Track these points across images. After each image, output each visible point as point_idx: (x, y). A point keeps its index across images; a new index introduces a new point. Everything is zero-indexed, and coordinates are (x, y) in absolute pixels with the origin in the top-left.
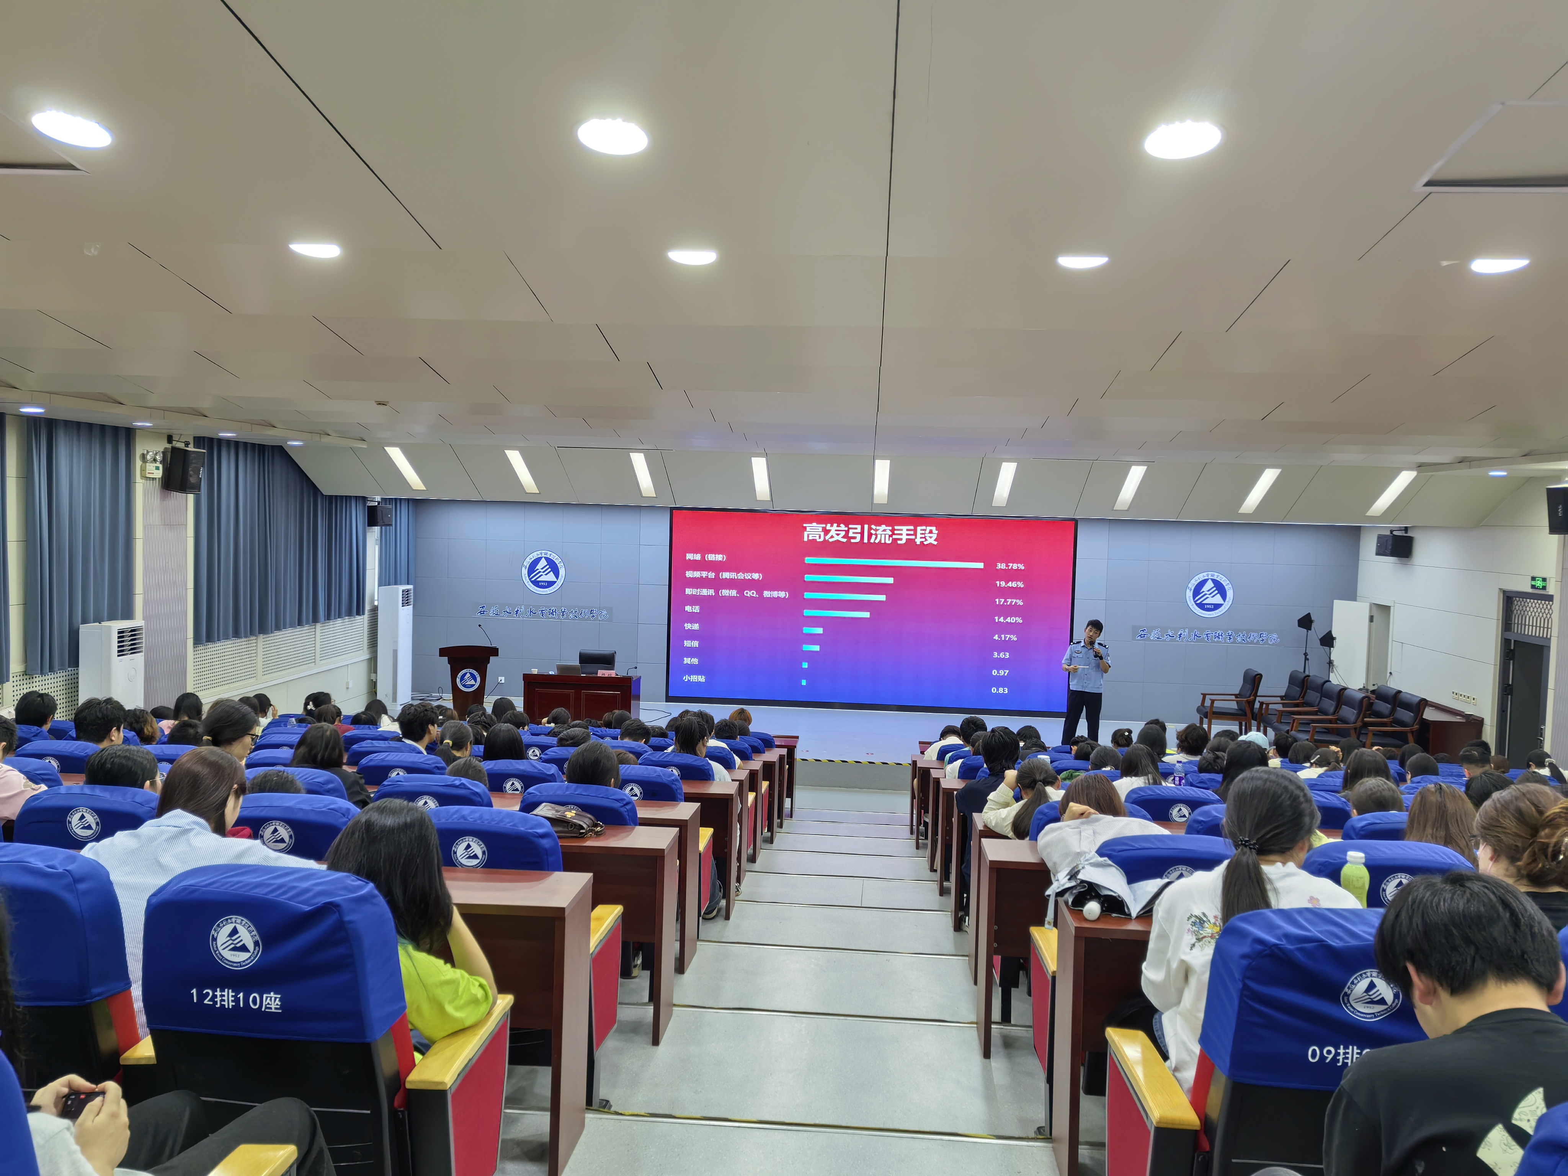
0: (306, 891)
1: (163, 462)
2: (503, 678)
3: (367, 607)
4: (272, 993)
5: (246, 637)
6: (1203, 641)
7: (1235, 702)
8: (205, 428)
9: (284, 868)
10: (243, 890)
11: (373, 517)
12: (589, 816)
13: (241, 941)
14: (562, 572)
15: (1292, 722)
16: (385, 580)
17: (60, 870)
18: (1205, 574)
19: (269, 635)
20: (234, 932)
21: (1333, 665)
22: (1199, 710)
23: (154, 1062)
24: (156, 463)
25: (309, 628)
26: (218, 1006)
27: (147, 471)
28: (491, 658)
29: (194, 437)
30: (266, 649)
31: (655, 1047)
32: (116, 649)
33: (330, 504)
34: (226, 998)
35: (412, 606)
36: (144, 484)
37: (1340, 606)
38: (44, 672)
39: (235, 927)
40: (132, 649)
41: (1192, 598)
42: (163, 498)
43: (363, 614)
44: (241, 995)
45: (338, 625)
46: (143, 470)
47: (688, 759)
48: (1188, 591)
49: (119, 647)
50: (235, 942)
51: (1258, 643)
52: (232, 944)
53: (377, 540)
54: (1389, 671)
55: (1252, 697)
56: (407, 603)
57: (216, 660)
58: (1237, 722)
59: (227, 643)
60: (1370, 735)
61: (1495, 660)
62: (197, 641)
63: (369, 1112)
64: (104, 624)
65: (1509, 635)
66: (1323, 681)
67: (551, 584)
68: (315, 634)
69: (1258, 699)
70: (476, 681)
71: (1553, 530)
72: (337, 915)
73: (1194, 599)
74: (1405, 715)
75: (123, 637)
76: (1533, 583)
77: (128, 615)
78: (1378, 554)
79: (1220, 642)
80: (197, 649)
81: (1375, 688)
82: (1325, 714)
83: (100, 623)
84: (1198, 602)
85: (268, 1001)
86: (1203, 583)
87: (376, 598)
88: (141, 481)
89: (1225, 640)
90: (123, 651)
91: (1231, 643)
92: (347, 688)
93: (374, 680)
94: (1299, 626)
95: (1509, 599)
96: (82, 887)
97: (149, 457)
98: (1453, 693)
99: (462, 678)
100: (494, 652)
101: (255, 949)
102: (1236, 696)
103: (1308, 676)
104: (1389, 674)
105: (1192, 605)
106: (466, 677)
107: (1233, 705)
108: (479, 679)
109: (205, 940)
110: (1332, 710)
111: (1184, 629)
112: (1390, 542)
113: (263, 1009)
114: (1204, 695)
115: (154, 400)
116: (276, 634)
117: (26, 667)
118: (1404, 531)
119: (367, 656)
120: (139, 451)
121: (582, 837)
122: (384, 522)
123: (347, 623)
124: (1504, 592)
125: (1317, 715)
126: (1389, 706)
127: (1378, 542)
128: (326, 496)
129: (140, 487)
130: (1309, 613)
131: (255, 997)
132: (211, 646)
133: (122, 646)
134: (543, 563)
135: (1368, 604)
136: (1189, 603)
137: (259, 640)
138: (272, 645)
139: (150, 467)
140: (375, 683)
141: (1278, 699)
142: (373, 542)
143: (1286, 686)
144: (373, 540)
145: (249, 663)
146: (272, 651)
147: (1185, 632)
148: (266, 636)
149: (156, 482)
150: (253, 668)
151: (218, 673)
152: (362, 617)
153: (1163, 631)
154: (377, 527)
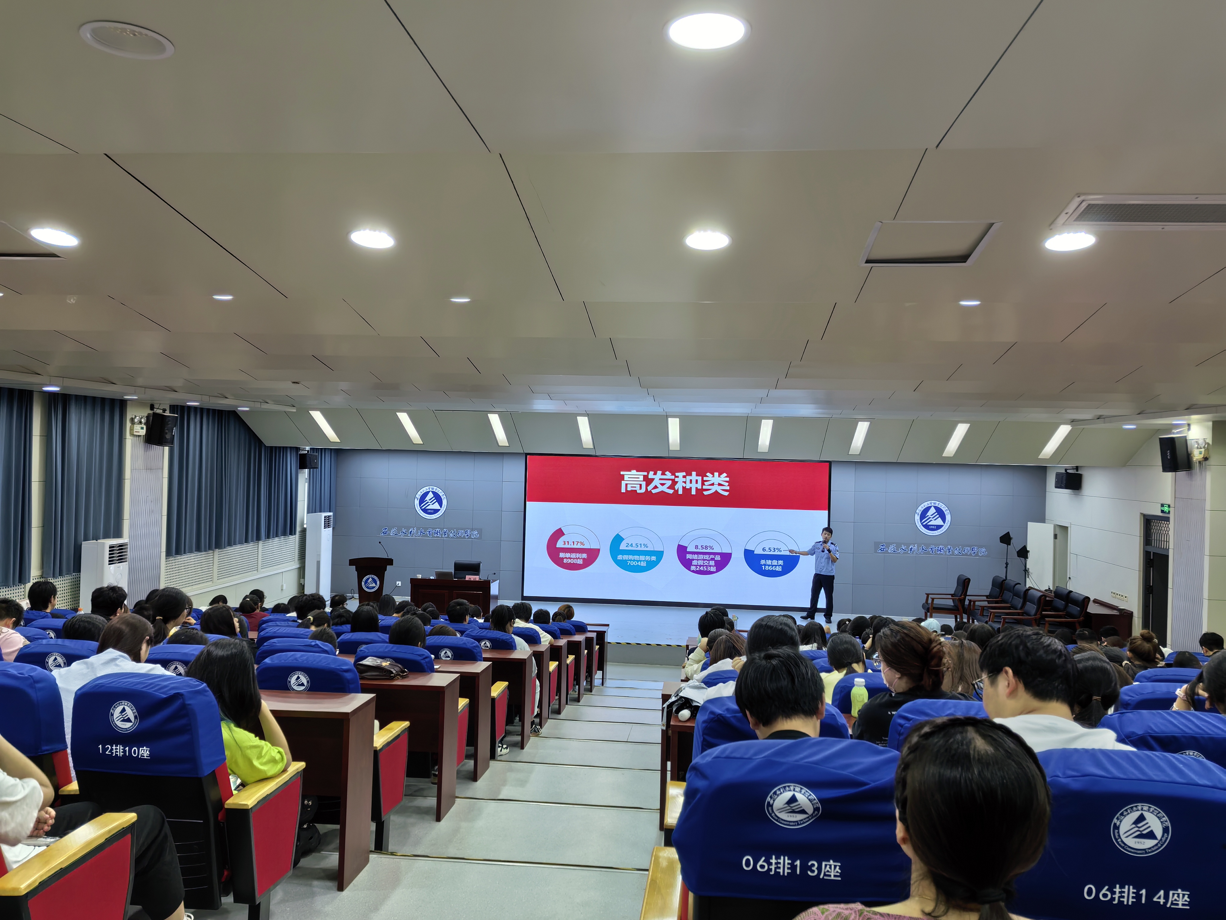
0: (165, 686)
1: (147, 424)
2: (400, 583)
3: (298, 529)
4: (145, 747)
5: (205, 551)
6: (929, 553)
7: (952, 600)
8: (178, 398)
9: (156, 675)
10: (129, 686)
11: (304, 462)
12: (400, 666)
13: (127, 715)
14: (445, 502)
16: (312, 509)
17: (26, 676)
18: (929, 502)
19: (223, 550)
20: (124, 710)
21: (1029, 572)
22: (923, 606)
23: (78, 793)
24: (141, 424)
25: (253, 544)
26: (114, 755)
27: (135, 431)
28: (388, 567)
29: (170, 406)
30: (220, 560)
31: (438, 823)
32: (108, 560)
33: (271, 452)
34: (118, 750)
35: (332, 528)
36: (132, 440)
37: (1032, 527)
38: (56, 576)
39: (124, 708)
40: (119, 560)
41: (919, 521)
42: (146, 450)
43: (295, 534)
44: (127, 748)
45: (276, 542)
46: (132, 430)
47: (498, 634)
48: (916, 515)
49: (110, 558)
50: (124, 716)
51: (971, 555)
52: (122, 717)
53: (306, 479)
54: (1068, 577)
55: (962, 596)
56: (328, 526)
57: (182, 568)
58: (953, 616)
59: (191, 555)
60: (1047, 625)
61: (1140, 568)
62: (169, 554)
63: (202, 821)
64: (99, 541)
65: (1149, 549)
66: (1014, 584)
67: (436, 511)
68: (258, 549)
69: (967, 598)
70: (376, 584)
71: (1165, 469)
72: (182, 700)
73: (921, 521)
74: (1075, 609)
75: (113, 550)
76: (1162, 509)
77: (118, 534)
78: (1056, 487)
79: (942, 554)
80: (169, 560)
81: (1057, 589)
82: (1016, 609)
83: (97, 541)
84: (924, 524)
85: (143, 752)
86: (927, 509)
87: (305, 522)
88: (130, 437)
89: (946, 553)
90: (112, 561)
91: (950, 555)
92: (282, 590)
93: (303, 584)
94: (1001, 542)
95: (1148, 522)
96: (38, 685)
97: (136, 420)
98: (1112, 592)
99: (366, 582)
100: (390, 562)
101: (135, 721)
102: (952, 595)
103: (1007, 580)
104: (1068, 579)
105: (920, 526)
106: (369, 581)
107: (950, 603)
108: (378, 583)
109: (107, 715)
110: (1020, 605)
111: (914, 544)
112: (1065, 478)
113: (140, 757)
114: (928, 595)
115: (140, 381)
116: (228, 549)
117: (43, 573)
118: (1075, 470)
119: (297, 566)
120: (129, 416)
121: (392, 679)
122: (311, 466)
123: (283, 541)
124: (1144, 516)
125: (1010, 609)
126: (1064, 602)
127: (1056, 478)
128: (268, 447)
129: (129, 441)
130: (1009, 532)
131: (135, 750)
132: (179, 558)
133: (113, 557)
134: (430, 495)
135: (1053, 525)
136: (917, 524)
137: (215, 553)
138: (225, 557)
139: (137, 428)
140: (304, 586)
141: (985, 598)
142: (304, 480)
143: (990, 588)
144: (303, 479)
145: (207, 570)
146: (225, 562)
147: (914, 546)
148: (220, 550)
149: (141, 439)
150: (212, 574)
151: (184, 578)
152: (294, 536)
153: (898, 546)
154: (307, 470)
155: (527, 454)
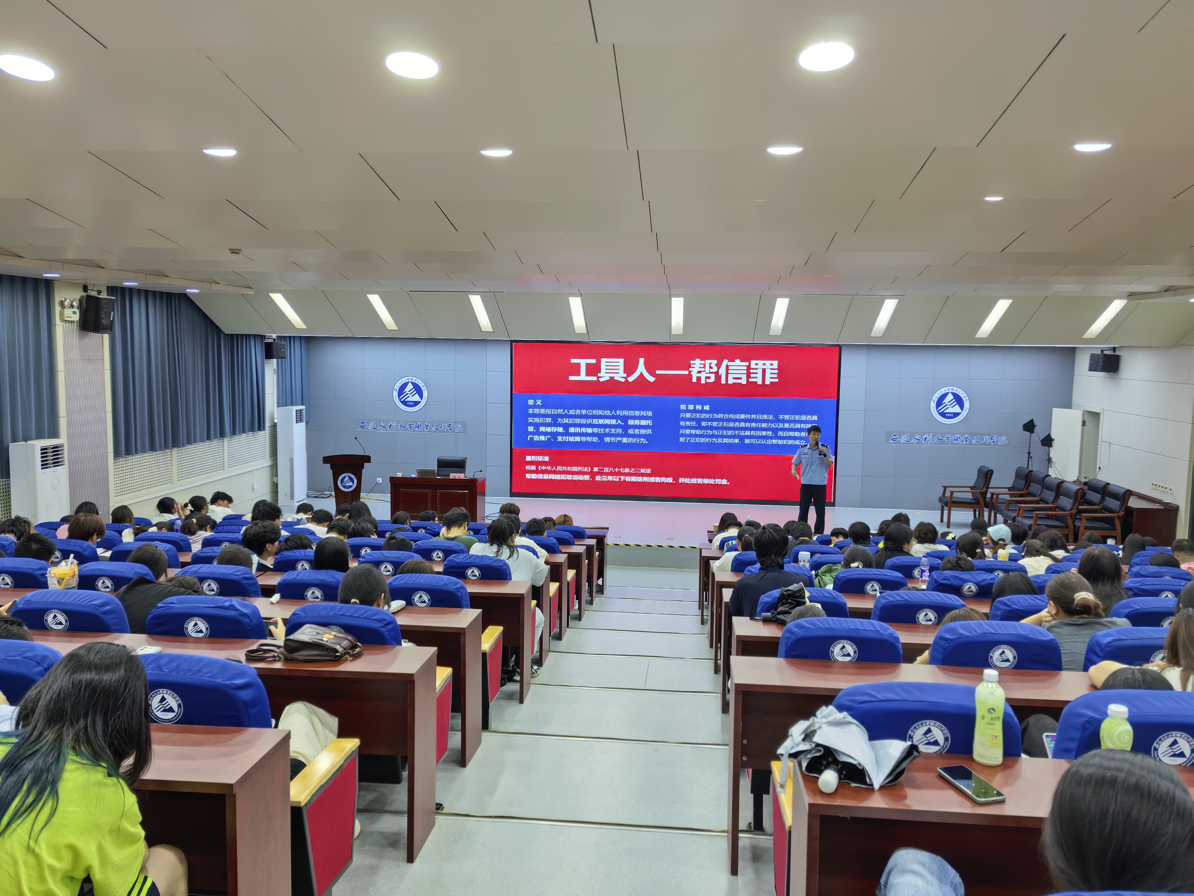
1: (80, 307)
2: (380, 479)
3: (268, 424)
5: (161, 450)
6: (944, 443)
7: (971, 493)
11: (270, 352)
12: (349, 638)
14: (425, 394)
15: (1018, 509)
16: (282, 403)
18: (946, 388)
19: (181, 449)
21: (1052, 462)
22: (940, 500)
24: (73, 308)
25: (216, 442)
27: (65, 316)
28: (365, 464)
29: (108, 287)
30: (180, 460)
32: (40, 463)
33: (232, 341)
35: (305, 423)
36: (63, 326)
37: (1057, 413)
40: (54, 463)
41: (935, 408)
42: (81, 337)
43: (264, 429)
45: (243, 439)
46: (62, 314)
48: (932, 402)
49: (42, 461)
51: (989, 444)
53: (275, 370)
54: (1098, 466)
55: (985, 489)
56: (301, 420)
57: (135, 469)
58: (973, 509)
59: (145, 455)
60: (1084, 520)
61: (1189, 457)
62: (117, 454)
64: (29, 442)
66: (1043, 475)
67: (416, 403)
68: (223, 446)
69: (990, 490)
70: (353, 483)
73: (937, 409)
74: (1113, 504)
75: (45, 453)
77: (53, 434)
78: (1091, 370)
79: (959, 444)
80: (117, 461)
81: (1087, 480)
82: (1047, 503)
83: (27, 442)
84: (940, 411)
86: (944, 396)
87: (275, 417)
88: (61, 323)
89: (963, 442)
90: (46, 464)
91: (968, 444)
92: (253, 489)
93: (276, 482)
94: (1024, 430)
97: (66, 304)
98: (1153, 484)
99: (342, 481)
100: (367, 459)
102: (972, 488)
103: (1032, 471)
104: (1098, 469)
105: (936, 414)
106: (345, 480)
107: (969, 496)
108: (355, 481)
110: (1052, 499)
111: (929, 433)
112: (1101, 360)
114: (945, 488)
115: (67, 256)
116: (188, 447)
118: (1113, 351)
119: (269, 463)
120: (57, 300)
121: (338, 659)
122: (279, 355)
123: (251, 438)
125: (1039, 504)
126: (1100, 496)
127: (1091, 361)
128: (228, 335)
129: (59, 329)
130: (1032, 420)
132: (131, 458)
133: (46, 461)
134: (410, 386)
135: (1081, 411)
136: (932, 412)
137: (173, 453)
138: (185, 456)
139: (68, 312)
140: (277, 484)
141: (1006, 491)
142: (272, 371)
143: (1013, 479)
144: (271, 368)
145: (165, 471)
146: (185, 461)
147: (929, 436)
148: (179, 449)
149: (74, 325)
150: (170, 475)
151: (137, 480)
152: (263, 432)
153: (912, 435)
154: (275, 361)
155: (512, 342)
